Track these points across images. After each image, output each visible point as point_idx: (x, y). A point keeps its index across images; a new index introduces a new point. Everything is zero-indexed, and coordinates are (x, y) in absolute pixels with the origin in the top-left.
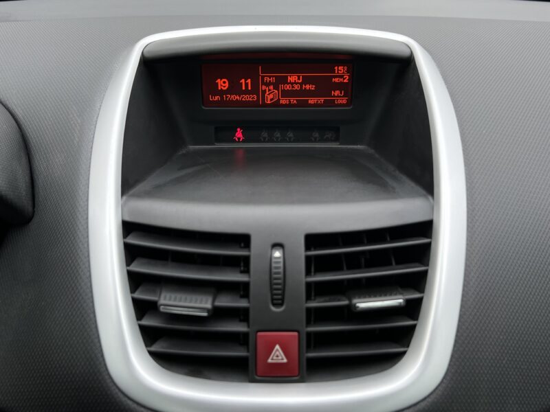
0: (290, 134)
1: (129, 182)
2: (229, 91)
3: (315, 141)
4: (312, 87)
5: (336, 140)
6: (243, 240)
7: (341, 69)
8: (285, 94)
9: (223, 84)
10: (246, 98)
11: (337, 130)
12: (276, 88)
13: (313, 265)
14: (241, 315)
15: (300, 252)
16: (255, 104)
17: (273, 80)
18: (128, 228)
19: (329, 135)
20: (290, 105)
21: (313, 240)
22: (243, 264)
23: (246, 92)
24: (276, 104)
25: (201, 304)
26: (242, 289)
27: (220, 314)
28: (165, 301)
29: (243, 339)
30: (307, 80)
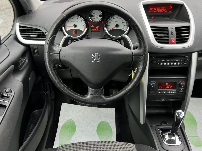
0: (161, 17)
2: (152, 10)
3: (165, 18)
4: (166, 9)
5: (169, 18)
7: (171, 6)
9: (151, 9)
10: (155, 11)
12: (160, 9)
13: (176, 31)
14: (168, 37)
16: (156, 12)
17: (160, 8)
18: (151, 27)
19: (167, 17)
20: (162, 12)
21: (176, 28)
23: (155, 10)
24: (160, 12)
25: (163, 35)
26: (168, 34)
27: (165, 37)
28: (158, 35)
29: (168, 40)
30: (165, 8)
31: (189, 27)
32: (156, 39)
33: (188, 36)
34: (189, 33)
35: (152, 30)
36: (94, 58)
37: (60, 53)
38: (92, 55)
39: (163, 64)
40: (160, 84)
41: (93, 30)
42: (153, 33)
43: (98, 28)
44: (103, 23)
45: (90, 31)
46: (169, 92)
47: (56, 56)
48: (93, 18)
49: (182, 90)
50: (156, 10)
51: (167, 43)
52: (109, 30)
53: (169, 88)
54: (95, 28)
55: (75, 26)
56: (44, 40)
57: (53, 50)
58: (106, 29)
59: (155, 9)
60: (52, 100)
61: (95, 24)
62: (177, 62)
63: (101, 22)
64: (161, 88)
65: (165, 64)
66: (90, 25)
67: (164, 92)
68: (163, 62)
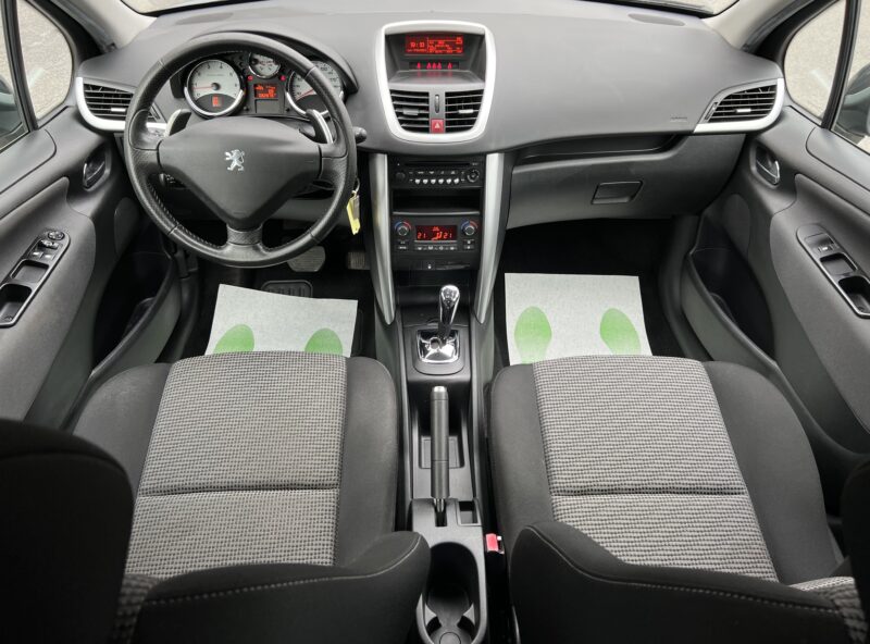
0: (440, 66)
1: (389, 79)
2: (415, 48)
3: (448, 68)
4: (448, 46)
5: (457, 68)
6: (427, 94)
7: (459, 39)
8: (438, 49)
9: (413, 44)
10: (422, 50)
11: (458, 64)
12: (434, 46)
13: (448, 101)
14: (427, 116)
15: (443, 98)
16: (425, 53)
17: (433, 43)
18: (392, 91)
19: (455, 66)
20: (439, 53)
21: (447, 94)
22: (427, 101)
23: (422, 48)
24: (434, 53)
25: (415, 112)
26: (427, 108)
27: (420, 115)
28: (406, 112)
29: (427, 123)
30: (446, 43)
31: (481, 92)
32: (401, 122)
33: (475, 114)
34: (477, 107)
35: (394, 99)
36: (231, 161)
37: (157, 149)
38: (227, 154)
39: (421, 182)
40: (419, 229)
41: (261, 96)
42: (396, 107)
43: (271, 91)
44: (283, 78)
45: (253, 98)
46: (442, 248)
47: (150, 156)
48: (258, 66)
49: (472, 243)
50: (425, 47)
51: (426, 130)
52: (298, 97)
53: (442, 239)
54: (266, 91)
55: (217, 86)
56: (123, 119)
57: (143, 143)
58: (288, 96)
59: (422, 44)
60: (190, 274)
61: (265, 82)
62: (453, 177)
63: (280, 78)
64: (422, 238)
65: (425, 181)
66: (251, 84)
67: (431, 248)
68: (422, 177)
